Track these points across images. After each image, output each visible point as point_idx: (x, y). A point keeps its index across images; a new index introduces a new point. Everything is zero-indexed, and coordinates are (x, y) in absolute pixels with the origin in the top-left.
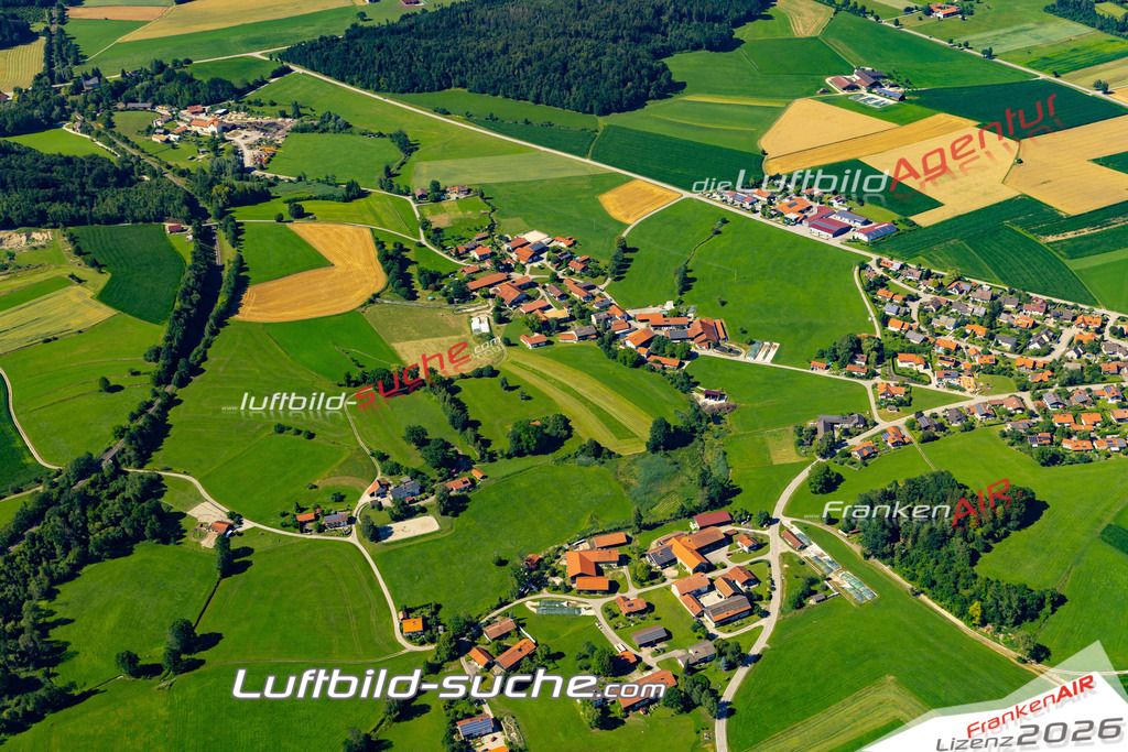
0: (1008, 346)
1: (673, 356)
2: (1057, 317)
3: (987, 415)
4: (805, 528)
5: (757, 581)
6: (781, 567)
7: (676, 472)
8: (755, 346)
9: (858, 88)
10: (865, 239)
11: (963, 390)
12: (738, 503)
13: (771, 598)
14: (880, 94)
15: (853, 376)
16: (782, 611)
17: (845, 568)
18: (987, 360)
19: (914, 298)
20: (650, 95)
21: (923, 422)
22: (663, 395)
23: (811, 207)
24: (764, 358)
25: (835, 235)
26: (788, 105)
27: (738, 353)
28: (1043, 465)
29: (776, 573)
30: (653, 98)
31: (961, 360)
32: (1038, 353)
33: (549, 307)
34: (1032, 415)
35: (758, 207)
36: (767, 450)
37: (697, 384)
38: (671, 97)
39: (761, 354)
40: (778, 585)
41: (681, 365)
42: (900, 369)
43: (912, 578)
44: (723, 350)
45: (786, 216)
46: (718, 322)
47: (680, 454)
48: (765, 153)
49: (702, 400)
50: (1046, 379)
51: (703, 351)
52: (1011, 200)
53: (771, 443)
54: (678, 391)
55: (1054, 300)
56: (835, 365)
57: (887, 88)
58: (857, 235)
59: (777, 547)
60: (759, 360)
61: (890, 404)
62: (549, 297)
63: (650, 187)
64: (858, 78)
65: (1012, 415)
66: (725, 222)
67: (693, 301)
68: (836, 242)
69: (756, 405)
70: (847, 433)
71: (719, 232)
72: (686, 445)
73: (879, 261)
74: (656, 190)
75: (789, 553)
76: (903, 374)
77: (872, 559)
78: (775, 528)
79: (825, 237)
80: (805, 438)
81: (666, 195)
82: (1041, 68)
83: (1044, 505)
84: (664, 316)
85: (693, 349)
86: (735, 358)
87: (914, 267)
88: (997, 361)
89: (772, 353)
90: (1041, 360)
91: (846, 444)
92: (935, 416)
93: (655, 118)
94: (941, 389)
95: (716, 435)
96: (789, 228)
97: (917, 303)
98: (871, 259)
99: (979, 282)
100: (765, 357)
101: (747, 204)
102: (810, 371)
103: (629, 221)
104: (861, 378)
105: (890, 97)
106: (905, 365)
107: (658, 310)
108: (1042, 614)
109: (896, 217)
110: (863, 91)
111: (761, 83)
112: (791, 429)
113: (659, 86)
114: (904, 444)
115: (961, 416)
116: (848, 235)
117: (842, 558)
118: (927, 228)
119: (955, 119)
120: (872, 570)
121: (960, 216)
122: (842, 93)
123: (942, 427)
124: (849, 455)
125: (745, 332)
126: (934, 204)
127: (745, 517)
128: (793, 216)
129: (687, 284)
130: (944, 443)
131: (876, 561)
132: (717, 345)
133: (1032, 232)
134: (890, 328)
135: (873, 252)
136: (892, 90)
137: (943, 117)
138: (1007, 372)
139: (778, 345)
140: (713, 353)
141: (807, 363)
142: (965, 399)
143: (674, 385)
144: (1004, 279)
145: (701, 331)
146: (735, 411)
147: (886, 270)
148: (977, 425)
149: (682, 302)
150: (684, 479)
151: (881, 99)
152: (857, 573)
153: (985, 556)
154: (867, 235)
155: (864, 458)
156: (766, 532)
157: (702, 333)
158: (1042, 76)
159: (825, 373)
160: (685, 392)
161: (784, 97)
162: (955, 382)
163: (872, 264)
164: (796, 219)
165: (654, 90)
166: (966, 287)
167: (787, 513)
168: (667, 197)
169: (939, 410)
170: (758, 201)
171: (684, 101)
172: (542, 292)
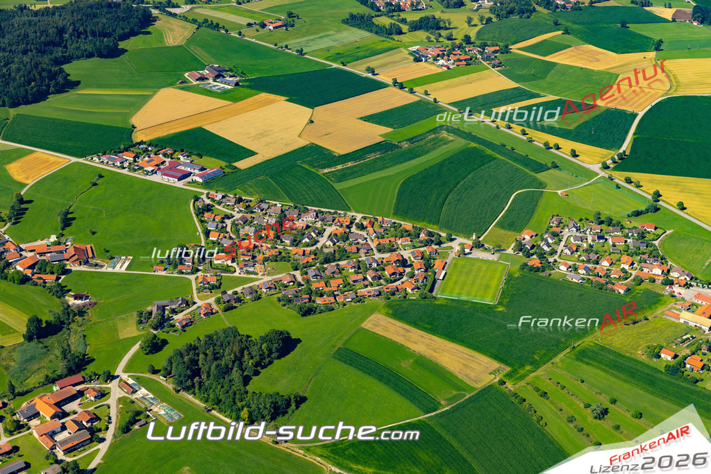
0: (288, 242)
1: (52, 273)
2: (323, 220)
3: (270, 288)
4: (137, 379)
5: (98, 419)
6: (117, 407)
7: (46, 353)
8: (114, 260)
9: (207, 79)
10: (201, 180)
11: (256, 274)
12: (90, 368)
13: (107, 429)
14: (222, 82)
15: (183, 273)
16: (115, 436)
17: (162, 402)
18: (274, 252)
19: (230, 217)
20: (51, 91)
21: (226, 298)
22: (42, 301)
23: (165, 161)
24: (121, 267)
25: (180, 179)
26: (155, 93)
27: (102, 266)
28: (303, 316)
29: (113, 413)
30: (53, 93)
31: (257, 254)
32: (308, 245)
34: (300, 285)
35: (126, 164)
36: (116, 330)
37: (69, 291)
38: (67, 91)
39: (118, 265)
40: (114, 420)
41: (58, 279)
42: (215, 265)
43: (206, 401)
44: (91, 265)
45: (145, 169)
46: (88, 247)
47: (51, 341)
48: (134, 127)
49: (72, 301)
50: (311, 261)
51: (75, 268)
52: (303, 147)
53: (120, 324)
54: (55, 297)
55: (323, 210)
56: (171, 267)
57: (228, 78)
58: (195, 178)
59: (116, 394)
60: (117, 269)
61: (206, 288)
63: (47, 156)
64: (208, 72)
65: (286, 287)
66: (101, 176)
67: (71, 234)
69: (111, 300)
70: (174, 311)
71: (96, 184)
72: (56, 334)
73: (208, 194)
74: (51, 158)
75: (124, 397)
76: (217, 268)
77: (180, 393)
78: (116, 382)
79: (172, 181)
80: (143, 318)
81: (58, 161)
82: (334, 60)
83: (299, 341)
84: (48, 246)
85: (68, 267)
86: (99, 270)
87: (232, 196)
88: (280, 253)
89: (127, 263)
90: (308, 249)
91: (173, 319)
92: (236, 293)
93: (55, 107)
94: (242, 275)
95: (80, 324)
96: (148, 178)
97: (232, 220)
98: (203, 194)
99: (274, 203)
101: (119, 163)
102: (153, 273)
103: (28, 182)
104: (188, 274)
105: (229, 84)
106: (219, 262)
107: (45, 242)
108: (290, 411)
109: (223, 164)
110: (211, 81)
111: (137, 78)
112: (135, 314)
113: (57, 84)
114: (212, 314)
115: (252, 291)
116: (189, 179)
117: (161, 395)
118: (244, 170)
119: (272, 96)
120: (180, 399)
121: (268, 160)
122: (195, 83)
123: (239, 300)
124: (174, 326)
125: (108, 251)
126: (251, 153)
127: (95, 377)
128: (150, 169)
129: (67, 222)
130: (241, 310)
131: (184, 393)
132: (86, 263)
133: (314, 167)
134: (211, 238)
135: (205, 188)
136: (231, 79)
137: (264, 96)
138: (286, 259)
139: (131, 257)
140: (84, 268)
141: (151, 268)
142: (258, 280)
143: (52, 293)
144: (292, 199)
145: (74, 253)
146: (96, 306)
147: (213, 200)
148: (263, 295)
149: (63, 235)
150: (52, 357)
151: (222, 85)
152: (169, 403)
153: (255, 378)
154: (201, 177)
155: (183, 327)
156: (109, 386)
157: (74, 255)
158: (335, 65)
159: (164, 273)
160: (59, 298)
161: (153, 87)
162: (251, 269)
163: (204, 197)
164: (152, 171)
165: (54, 87)
166: (264, 206)
167: (125, 371)
168: (59, 163)
169: (239, 289)
170: (126, 160)
171: (78, 94)
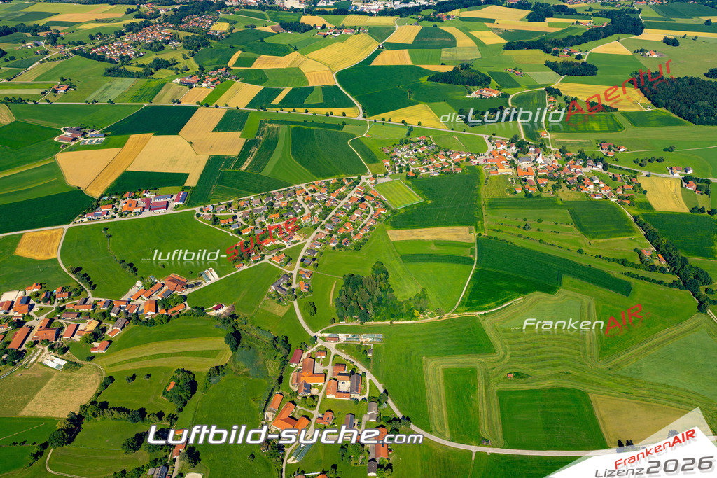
1: (176, 304)
2: (289, 196)
3: (320, 245)
4: (328, 331)
6: (343, 352)
8: (203, 275)
9: (77, 138)
11: (299, 241)
12: (293, 343)
13: (356, 367)
14: (92, 137)
15: (257, 261)
16: (368, 368)
17: (361, 334)
19: (235, 217)
21: (308, 262)
22: (199, 324)
25: (166, 208)
26: (54, 160)
27: (200, 283)
29: (345, 356)
33: (78, 326)
35: (113, 214)
36: (272, 314)
37: (203, 309)
39: (211, 277)
40: (352, 360)
42: (269, 247)
43: (384, 319)
44: (192, 286)
45: (134, 211)
46: (173, 276)
47: (244, 341)
48: (78, 188)
51: (186, 292)
52: (209, 160)
54: (201, 317)
55: (280, 190)
56: (244, 261)
57: (90, 133)
58: (176, 204)
59: (331, 346)
60: (213, 280)
61: (285, 263)
62: (70, 320)
63: (38, 233)
64: (70, 134)
65: (326, 240)
66: (106, 229)
67: (147, 274)
68: (170, 211)
69: (240, 299)
70: (289, 284)
71: (111, 236)
73: (201, 210)
74: (45, 233)
75: (337, 345)
76: (273, 249)
77: (365, 323)
78: (319, 340)
79: (162, 212)
80: (277, 298)
81: (53, 233)
84: (145, 290)
85: (180, 295)
86: (202, 286)
89: (214, 273)
91: (294, 289)
92: (305, 257)
94: (292, 246)
95: (244, 322)
96: (141, 216)
97: (238, 217)
98: (196, 210)
99: (247, 198)
100: (214, 277)
101: (105, 215)
102: (239, 271)
103: (53, 256)
104: (260, 261)
105: (99, 137)
106: (269, 245)
107: (136, 289)
109: (179, 188)
110: (82, 139)
111: (22, 154)
112: (267, 298)
114: (312, 274)
115: (312, 251)
116: (172, 206)
117: (355, 331)
118: (197, 186)
119: (140, 135)
120: (369, 326)
121: (201, 175)
122: (73, 143)
123: (313, 259)
124: (301, 292)
125: (192, 272)
126: (186, 175)
127: (304, 345)
128: (138, 210)
130: (322, 264)
131: (367, 323)
132: (188, 286)
133: (234, 169)
134: (244, 234)
135: (192, 207)
136: (93, 133)
139: (211, 269)
140: (191, 290)
142: (304, 244)
143: (196, 316)
147: (208, 212)
148: (321, 251)
149: (143, 278)
150: (261, 351)
151: (95, 139)
152: (367, 332)
154: (179, 201)
156: (319, 345)
158: (145, 104)
159: (245, 267)
160: (204, 315)
162: (293, 240)
163: (199, 212)
164: (141, 211)
166: (246, 202)
167: (315, 332)
168: (57, 233)
170: (108, 211)
172: (61, 321)
